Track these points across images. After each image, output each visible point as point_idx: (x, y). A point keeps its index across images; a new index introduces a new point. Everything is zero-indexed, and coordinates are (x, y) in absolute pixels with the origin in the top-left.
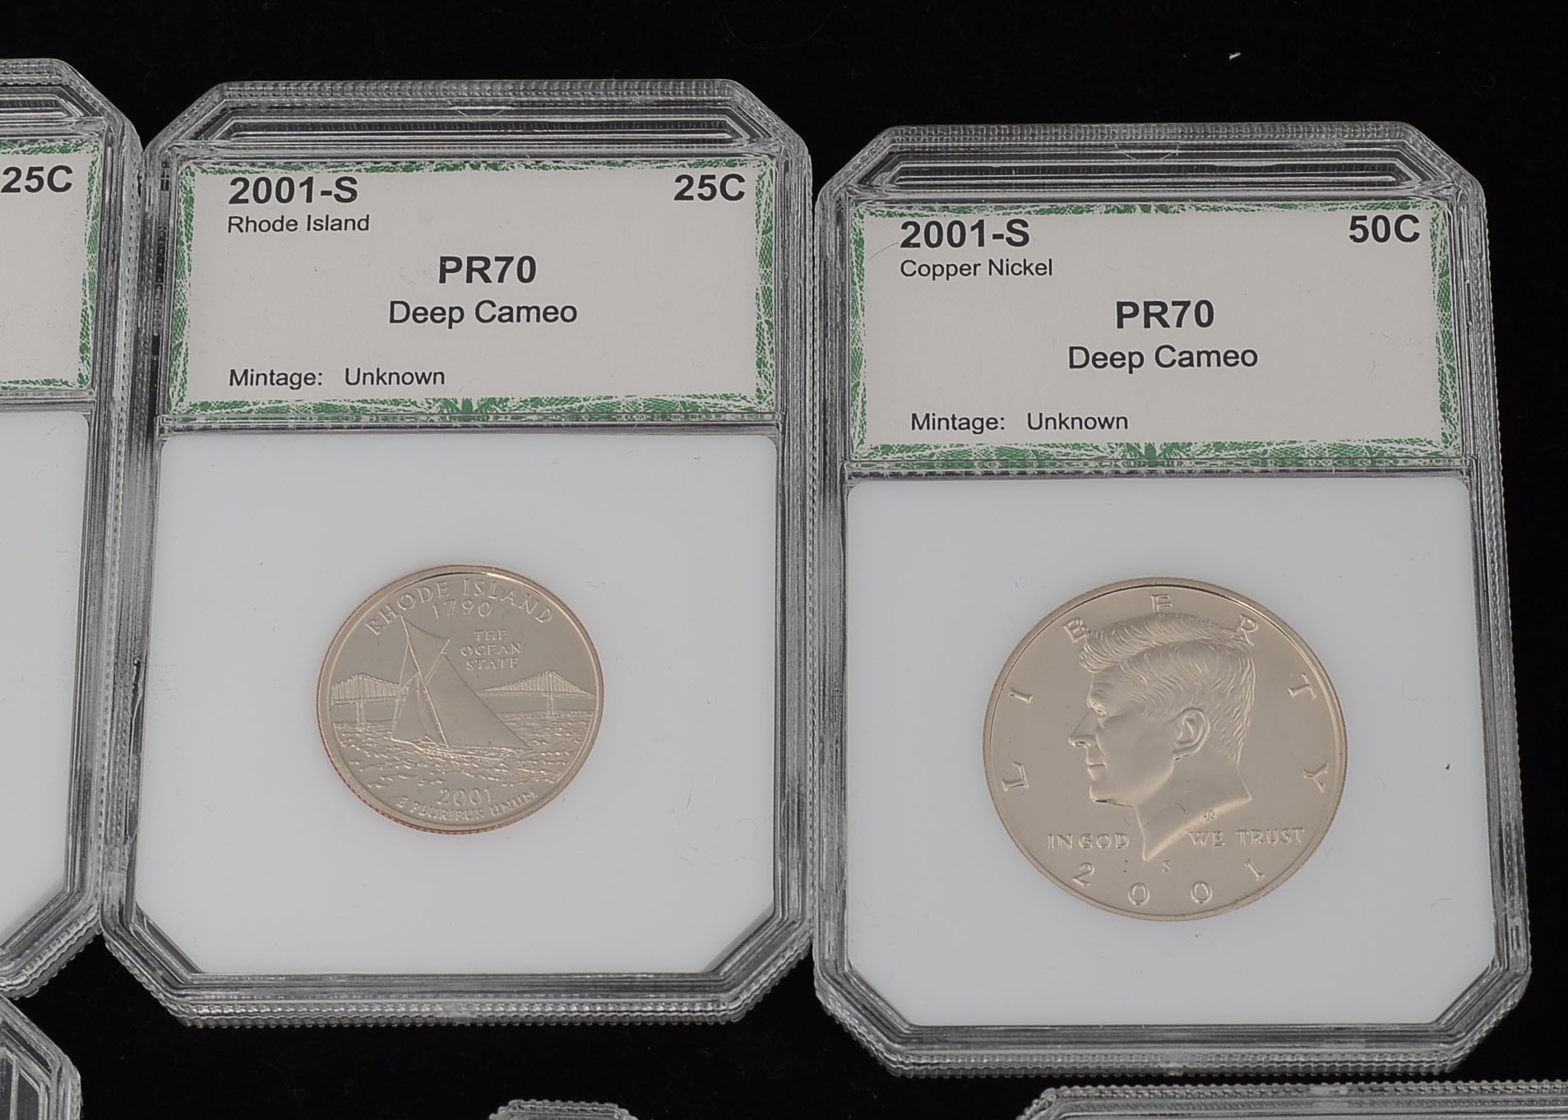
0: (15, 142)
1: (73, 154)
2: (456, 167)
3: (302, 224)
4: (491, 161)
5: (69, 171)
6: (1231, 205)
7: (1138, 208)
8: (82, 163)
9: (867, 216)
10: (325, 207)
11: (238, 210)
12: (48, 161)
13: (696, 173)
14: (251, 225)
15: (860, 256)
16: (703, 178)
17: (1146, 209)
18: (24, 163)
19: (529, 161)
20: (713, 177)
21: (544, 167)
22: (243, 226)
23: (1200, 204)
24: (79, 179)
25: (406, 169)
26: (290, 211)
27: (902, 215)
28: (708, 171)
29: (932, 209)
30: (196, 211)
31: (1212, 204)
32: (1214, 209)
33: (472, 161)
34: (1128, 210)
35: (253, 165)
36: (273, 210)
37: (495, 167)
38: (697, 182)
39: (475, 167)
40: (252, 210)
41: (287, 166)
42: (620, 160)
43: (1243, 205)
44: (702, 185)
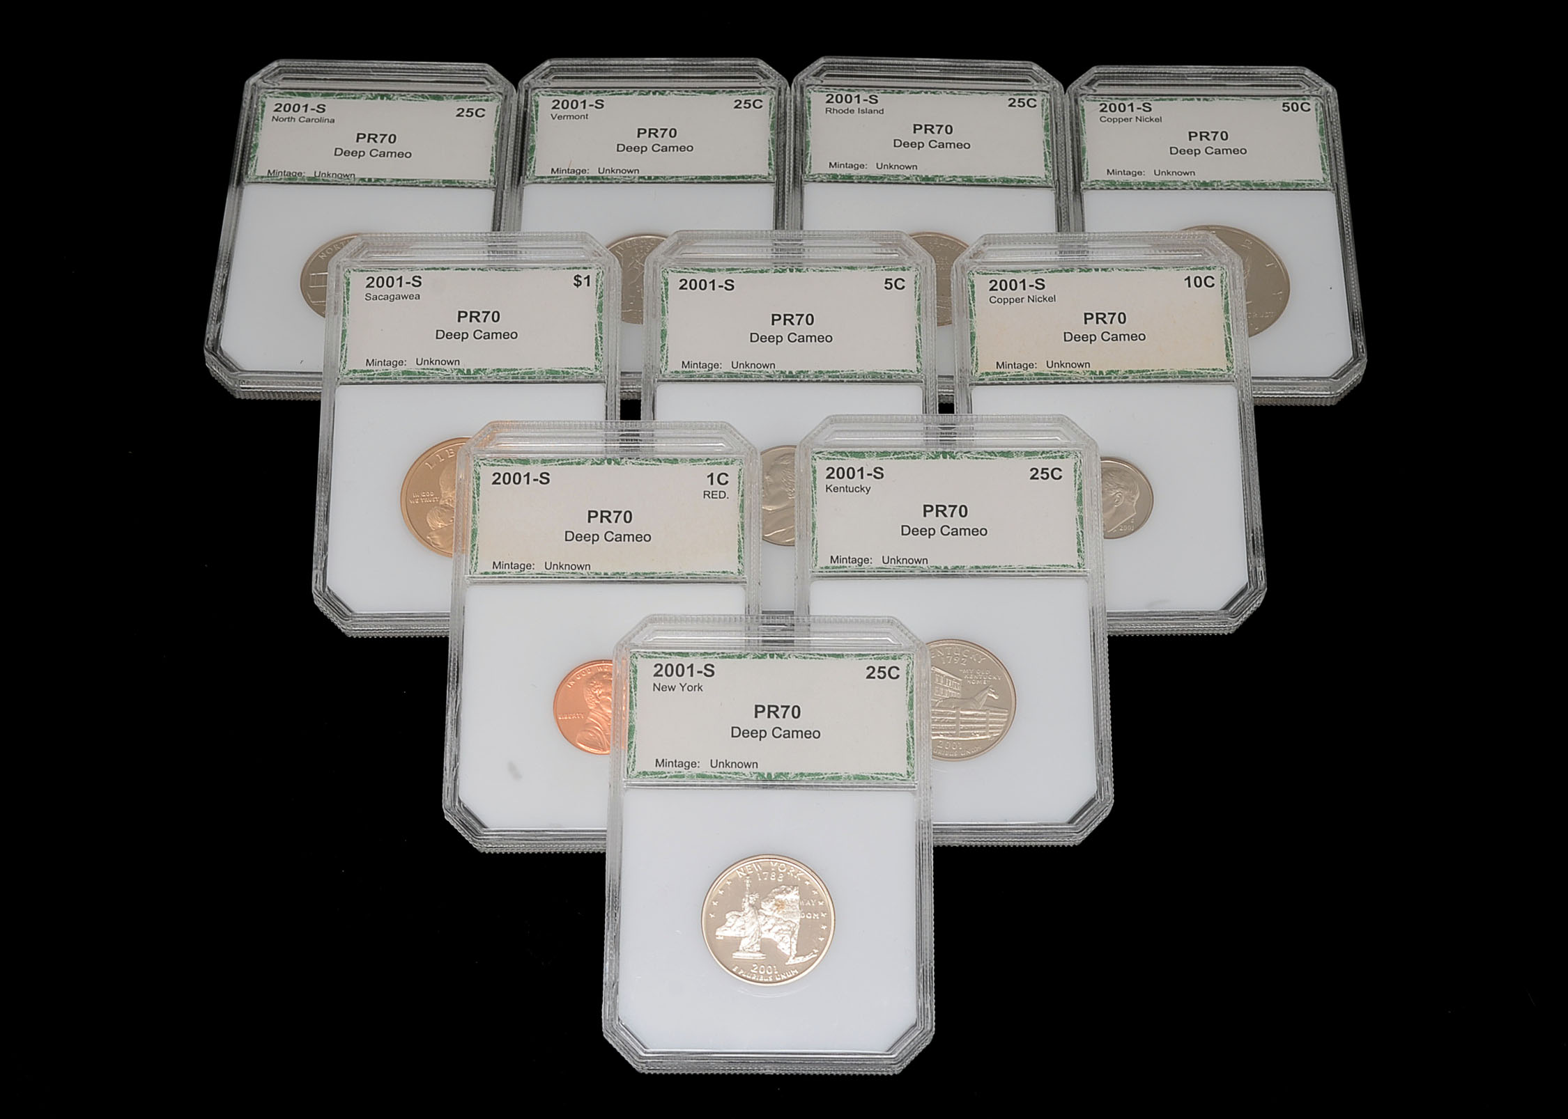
0: (738, 91)
1: (762, 95)
2: (918, 93)
3: (856, 111)
4: (932, 90)
5: (761, 101)
6: (1233, 98)
7: (1196, 100)
8: (767, 99)
9: (1085, 101)
10: (863, 105)
11: (829, 105)
12: (752, 98)
13: (1017, 98)
14: (835, 111)
15: (1083, 115)
16: (1020, 99)
17: (1199, 100)
18: (743, 98)
19: (948, 91)
20: (1023, 99)
21: (954, 94)
22: (832, 111)
23: (1221, 98)
24: (766, 104)
25: (897, 93)
26: (850, 106)
27: (1100, 101)
28: (1021, 97)
29: (1111, 99)
30: (812, 105)
31: (1226, 98)
32: (1227, 99)
33: (925, 90)
34: (1192, 99)
35: (835, 89)
36: (844, 106)
37: (934, 93)
38: (1017, 101)
39: (926, 93)
40: (835, 105)
41: (849, 90)
42: (985, 92)
43: (1239, 98)
44: (1019, 102)
